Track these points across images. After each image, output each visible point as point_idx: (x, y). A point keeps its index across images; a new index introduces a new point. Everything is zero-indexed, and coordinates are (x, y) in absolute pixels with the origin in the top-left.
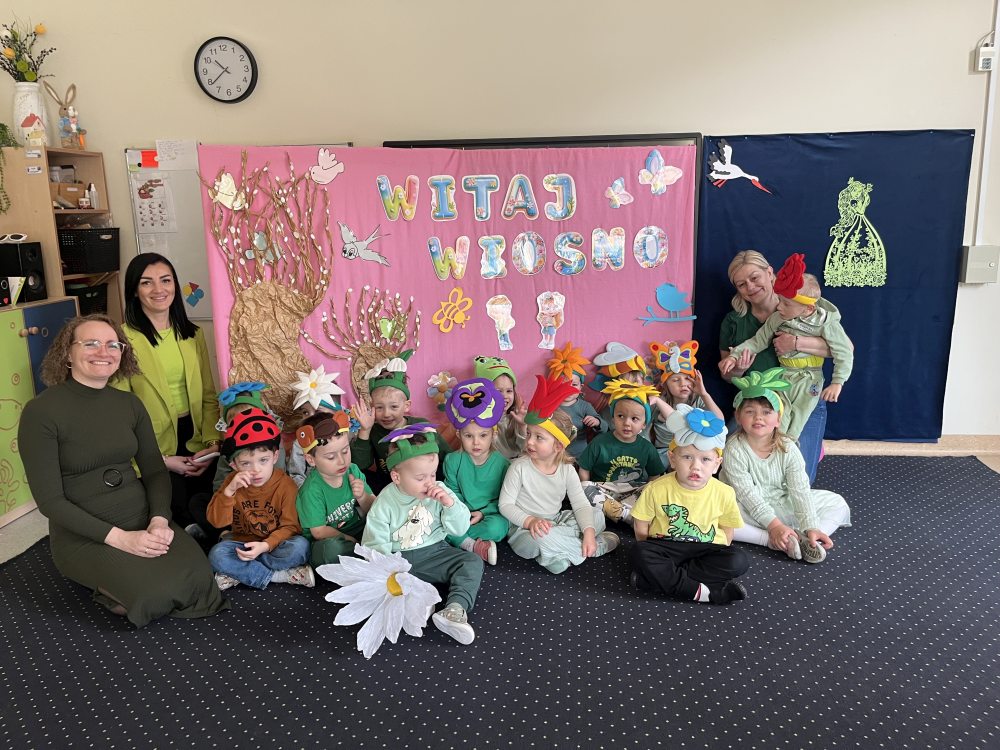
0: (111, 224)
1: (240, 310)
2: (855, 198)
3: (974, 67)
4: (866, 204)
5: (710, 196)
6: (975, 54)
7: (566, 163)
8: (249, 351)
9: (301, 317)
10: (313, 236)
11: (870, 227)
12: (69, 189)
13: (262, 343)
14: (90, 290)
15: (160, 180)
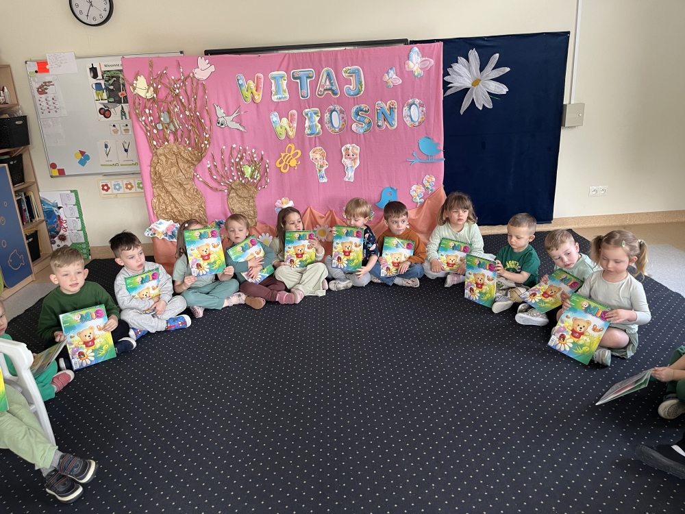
0: (21, 114)
1: (156, 161)
7: (357, 59)
8: (163, 187)
9: (194, 165)
10: (198, 114)
13: (171, 181)
14: (12, 159)
15: (51, 82)
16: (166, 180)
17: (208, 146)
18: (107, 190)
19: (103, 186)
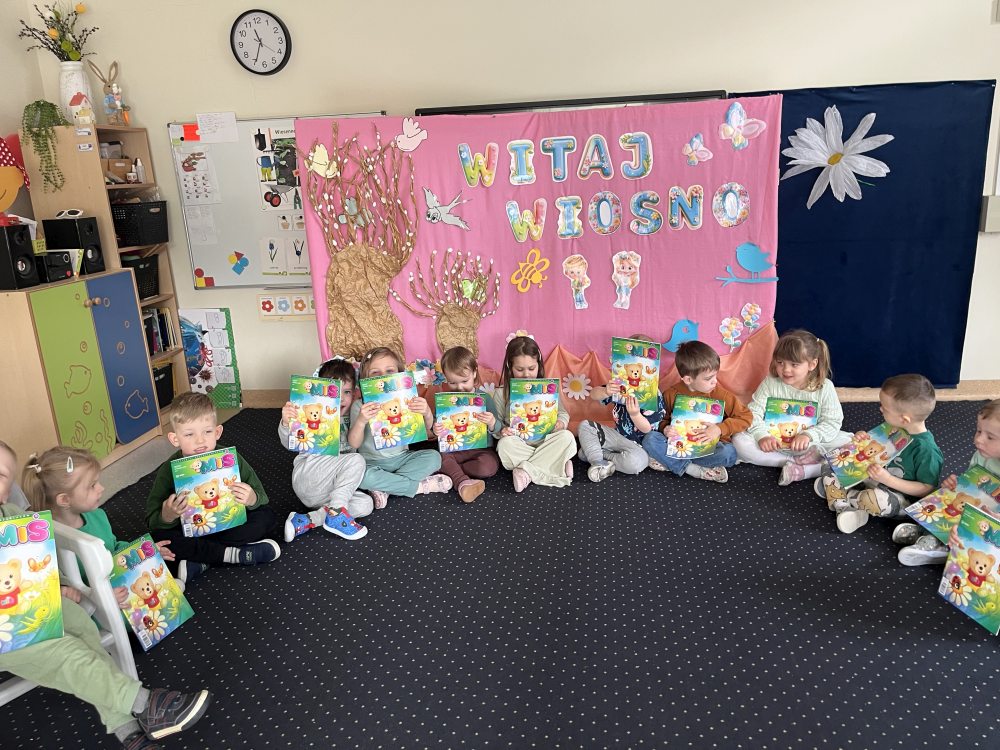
0: (158, 198)
1: (335, 270)
7: (642, 120)
8: (344, 308)
9: (389, 276)
10: (399, 202)
12: (118, 165)
13: (356, 301)
14: (143, 261)
15: (202, 154)
16: (349, 299)
17: (411, 250)
18: (269, 310)
19: (264, 303)
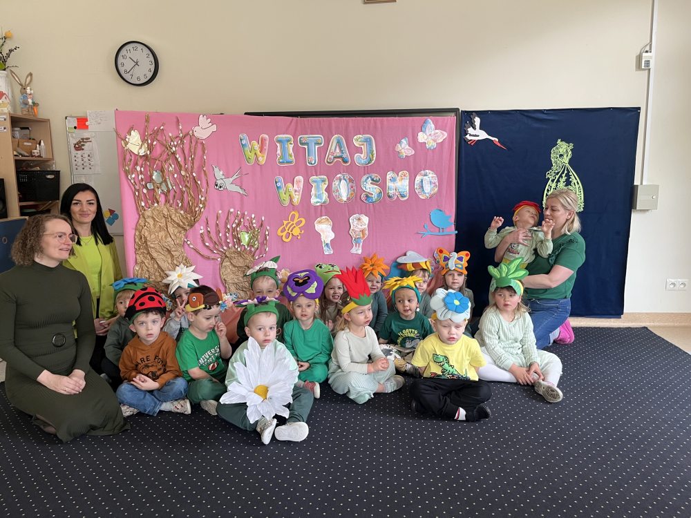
0: (54, 168)
1: (143, 224)
2: (562, 153)
3: (639, 67)
4: (569, 157)
5: (465, 150)
6: (639, 58)
7: (369, 127)
8: (149, 253)
9: (185, 230)
10: (194, 174)
11: (572, 172)
12: (25, 144)
13: (158, 248)
15: (89, 139)
16: (152, 246)
17: (202, 210)
